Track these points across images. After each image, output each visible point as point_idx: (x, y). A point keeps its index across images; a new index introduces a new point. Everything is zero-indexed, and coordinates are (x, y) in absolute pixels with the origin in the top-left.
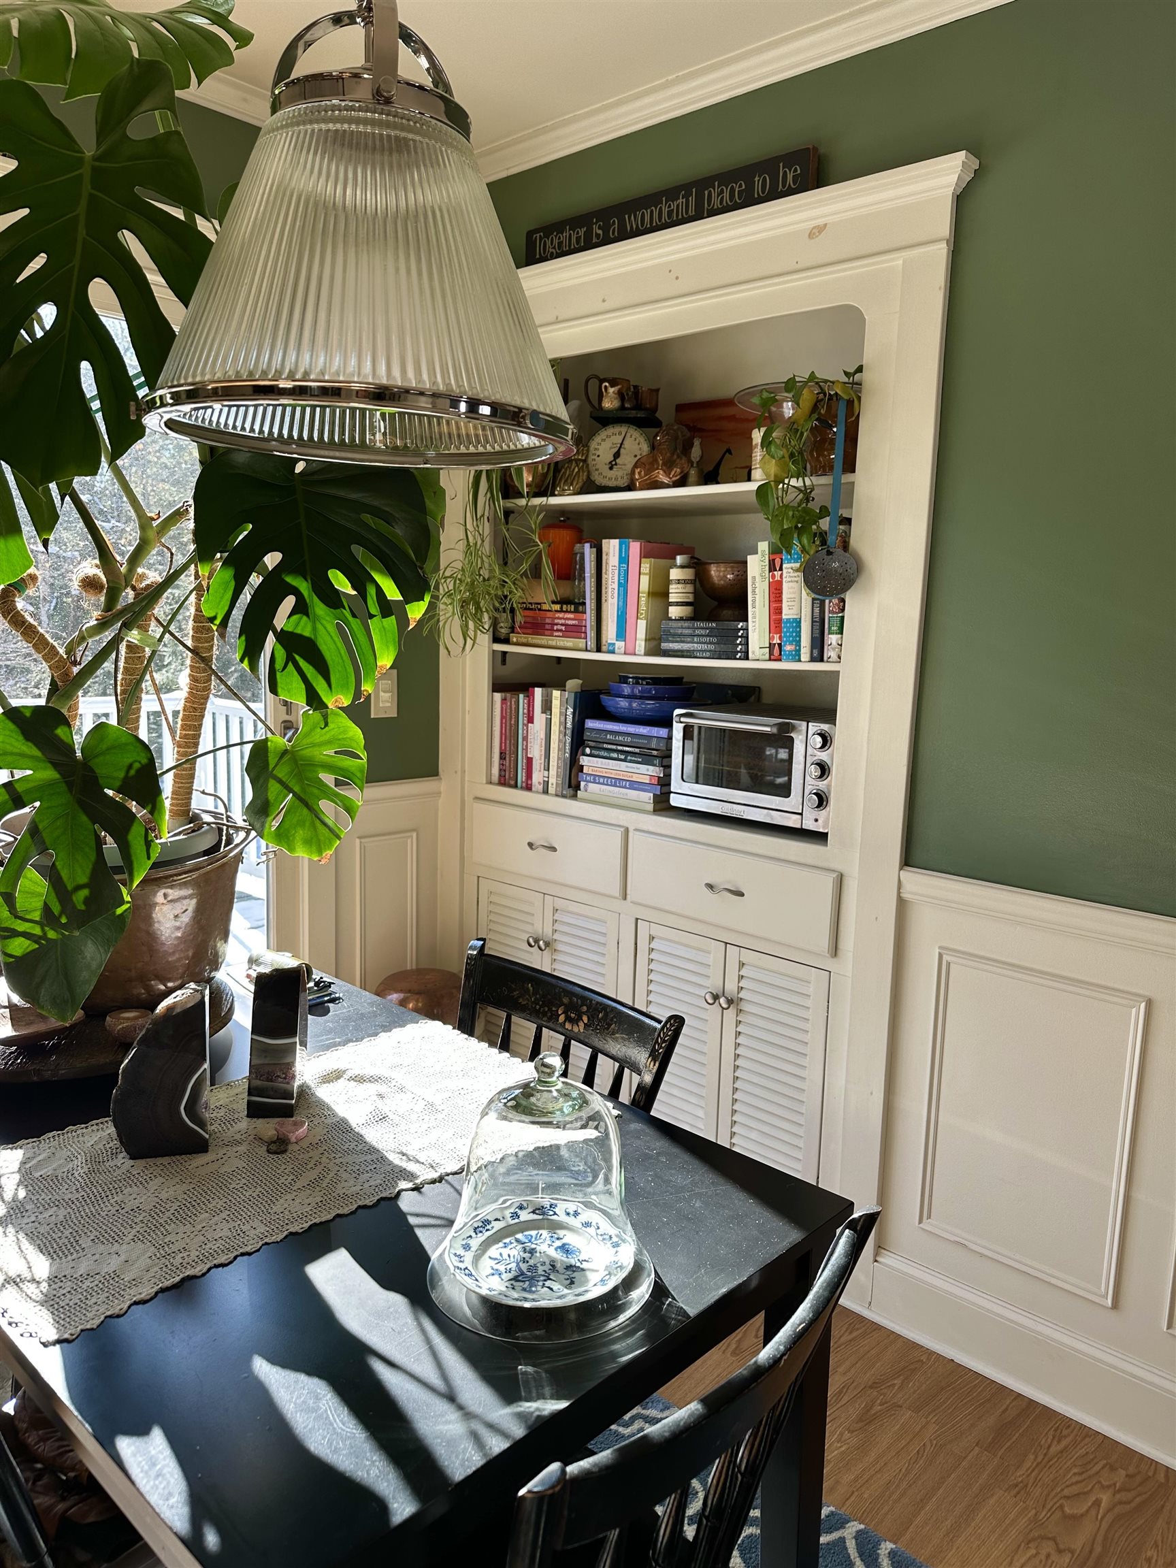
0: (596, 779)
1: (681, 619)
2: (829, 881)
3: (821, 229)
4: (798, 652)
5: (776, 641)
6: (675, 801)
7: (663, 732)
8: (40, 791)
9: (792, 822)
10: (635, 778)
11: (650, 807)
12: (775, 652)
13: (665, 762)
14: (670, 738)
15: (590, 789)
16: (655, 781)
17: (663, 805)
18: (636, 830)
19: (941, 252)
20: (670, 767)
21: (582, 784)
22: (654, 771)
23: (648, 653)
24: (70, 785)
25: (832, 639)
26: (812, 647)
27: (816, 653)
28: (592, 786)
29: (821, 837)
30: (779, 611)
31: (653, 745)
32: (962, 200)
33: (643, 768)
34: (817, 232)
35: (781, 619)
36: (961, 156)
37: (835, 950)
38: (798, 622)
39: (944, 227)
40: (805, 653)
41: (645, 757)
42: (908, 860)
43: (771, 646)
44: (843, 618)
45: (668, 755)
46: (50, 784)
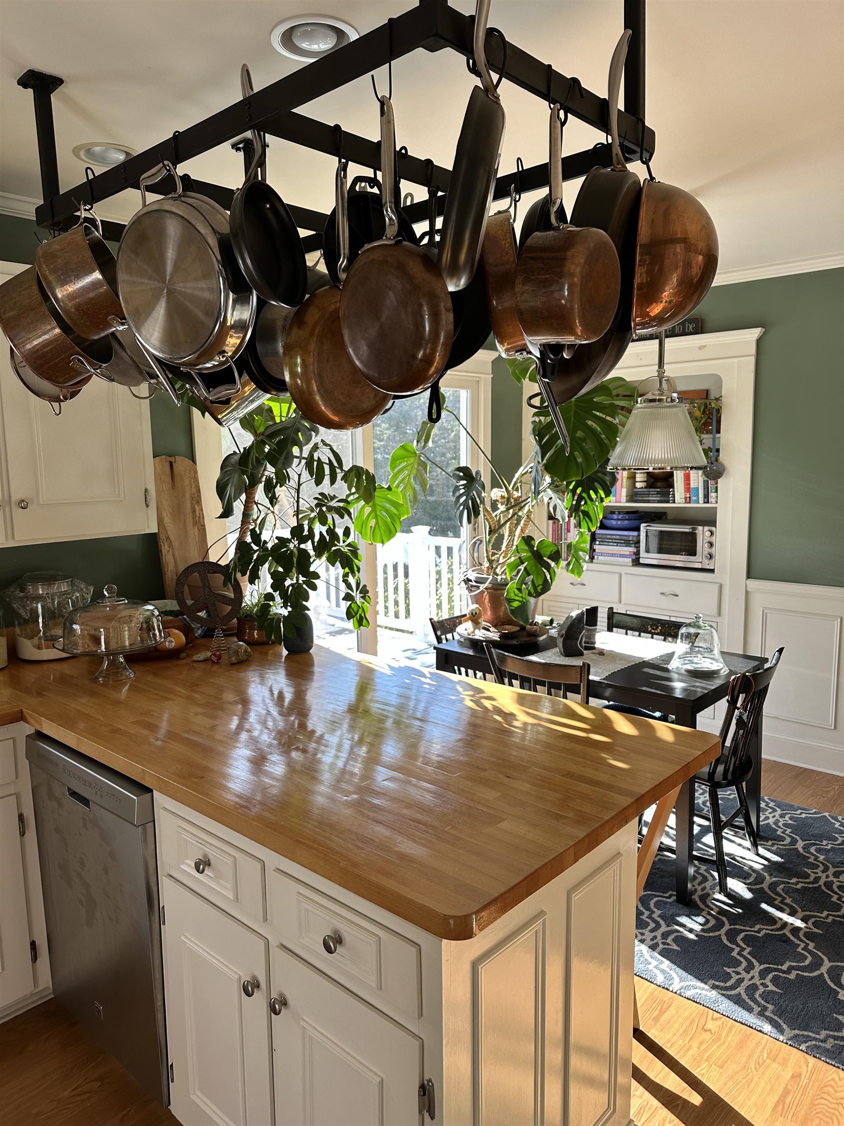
0: (602, 554)
1: (642, 488)
2: (716, 587)
3: (704, 347)
4: (698, 500)
5: (688, 495)
6: (642, 561)
7: (635, 533)
8: (527, 559)
9: (698, 566)
10: (622, 553)
11: (631, 564)
12: (688, 500)
13: (637, 545)
14: (639, 535)
15: (598, 558)
16: (632, 553)
17: (636, 562)
18: (625, 574)
19: (752, 360)
20: (639, 547)
21: (596, 557)
22: (632, 549)
23: (627, 502)
24: (534, 557)
25: (712, 495)
26: (705, 497)
27: (706, 500)
28: (600, 558)
29: (712, 571)
30: (689, 484)
31: (631, 539)
32: (759, 341)
33: (626, 549)
34: (701, 348)
35: (690, 488)
36: (760, 329)
37: (719, 614)
38: (698, 488)
39: (753, 351)
40: (701, 500)
41: (627, 543)
42: (749, 577)
43: (686, 498)
44: (717, 487)
45: (638, 542)
46: (529, 557)
